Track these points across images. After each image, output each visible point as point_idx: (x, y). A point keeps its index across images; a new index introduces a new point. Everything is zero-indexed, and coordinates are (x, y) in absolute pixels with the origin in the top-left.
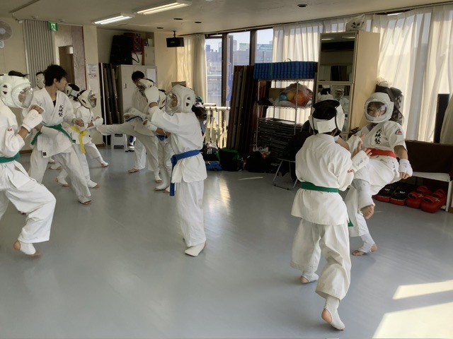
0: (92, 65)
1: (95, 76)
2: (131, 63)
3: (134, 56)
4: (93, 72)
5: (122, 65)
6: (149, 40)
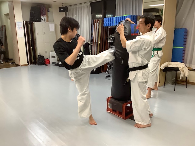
0: (19, 23)
1: (21, 28)
2: (40, 21)
3: (42, 17)
4: (20, 26)
5: (35, 22)
6: (50, 9)
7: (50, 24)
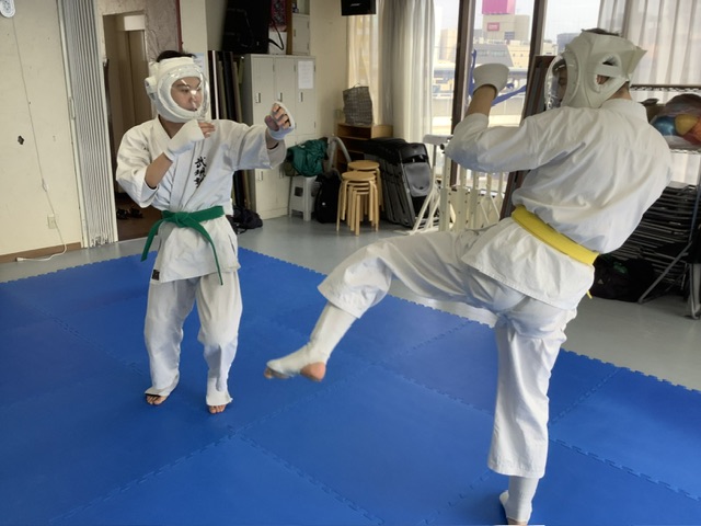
5: (252, 55)
7: (300, 63)
